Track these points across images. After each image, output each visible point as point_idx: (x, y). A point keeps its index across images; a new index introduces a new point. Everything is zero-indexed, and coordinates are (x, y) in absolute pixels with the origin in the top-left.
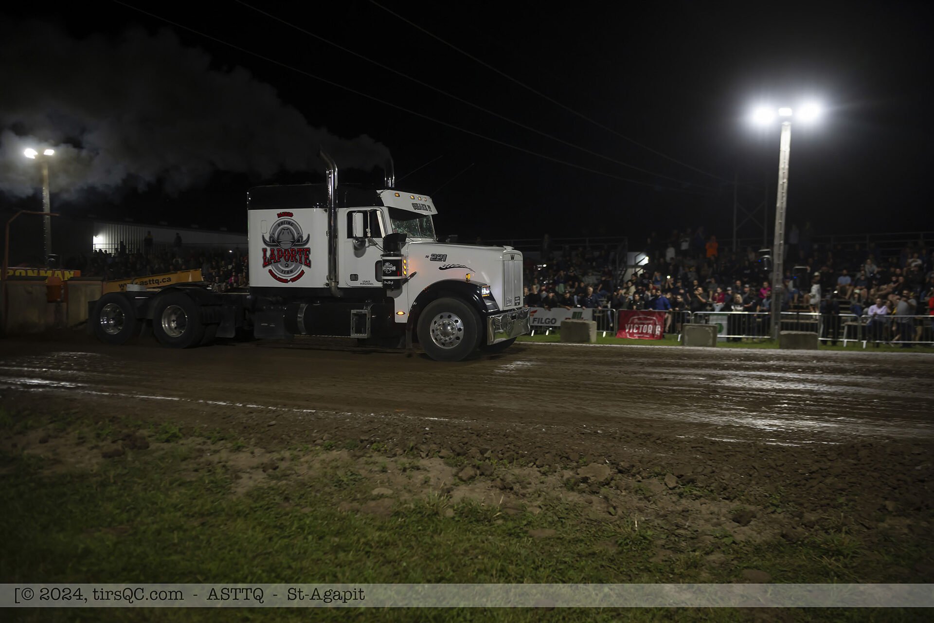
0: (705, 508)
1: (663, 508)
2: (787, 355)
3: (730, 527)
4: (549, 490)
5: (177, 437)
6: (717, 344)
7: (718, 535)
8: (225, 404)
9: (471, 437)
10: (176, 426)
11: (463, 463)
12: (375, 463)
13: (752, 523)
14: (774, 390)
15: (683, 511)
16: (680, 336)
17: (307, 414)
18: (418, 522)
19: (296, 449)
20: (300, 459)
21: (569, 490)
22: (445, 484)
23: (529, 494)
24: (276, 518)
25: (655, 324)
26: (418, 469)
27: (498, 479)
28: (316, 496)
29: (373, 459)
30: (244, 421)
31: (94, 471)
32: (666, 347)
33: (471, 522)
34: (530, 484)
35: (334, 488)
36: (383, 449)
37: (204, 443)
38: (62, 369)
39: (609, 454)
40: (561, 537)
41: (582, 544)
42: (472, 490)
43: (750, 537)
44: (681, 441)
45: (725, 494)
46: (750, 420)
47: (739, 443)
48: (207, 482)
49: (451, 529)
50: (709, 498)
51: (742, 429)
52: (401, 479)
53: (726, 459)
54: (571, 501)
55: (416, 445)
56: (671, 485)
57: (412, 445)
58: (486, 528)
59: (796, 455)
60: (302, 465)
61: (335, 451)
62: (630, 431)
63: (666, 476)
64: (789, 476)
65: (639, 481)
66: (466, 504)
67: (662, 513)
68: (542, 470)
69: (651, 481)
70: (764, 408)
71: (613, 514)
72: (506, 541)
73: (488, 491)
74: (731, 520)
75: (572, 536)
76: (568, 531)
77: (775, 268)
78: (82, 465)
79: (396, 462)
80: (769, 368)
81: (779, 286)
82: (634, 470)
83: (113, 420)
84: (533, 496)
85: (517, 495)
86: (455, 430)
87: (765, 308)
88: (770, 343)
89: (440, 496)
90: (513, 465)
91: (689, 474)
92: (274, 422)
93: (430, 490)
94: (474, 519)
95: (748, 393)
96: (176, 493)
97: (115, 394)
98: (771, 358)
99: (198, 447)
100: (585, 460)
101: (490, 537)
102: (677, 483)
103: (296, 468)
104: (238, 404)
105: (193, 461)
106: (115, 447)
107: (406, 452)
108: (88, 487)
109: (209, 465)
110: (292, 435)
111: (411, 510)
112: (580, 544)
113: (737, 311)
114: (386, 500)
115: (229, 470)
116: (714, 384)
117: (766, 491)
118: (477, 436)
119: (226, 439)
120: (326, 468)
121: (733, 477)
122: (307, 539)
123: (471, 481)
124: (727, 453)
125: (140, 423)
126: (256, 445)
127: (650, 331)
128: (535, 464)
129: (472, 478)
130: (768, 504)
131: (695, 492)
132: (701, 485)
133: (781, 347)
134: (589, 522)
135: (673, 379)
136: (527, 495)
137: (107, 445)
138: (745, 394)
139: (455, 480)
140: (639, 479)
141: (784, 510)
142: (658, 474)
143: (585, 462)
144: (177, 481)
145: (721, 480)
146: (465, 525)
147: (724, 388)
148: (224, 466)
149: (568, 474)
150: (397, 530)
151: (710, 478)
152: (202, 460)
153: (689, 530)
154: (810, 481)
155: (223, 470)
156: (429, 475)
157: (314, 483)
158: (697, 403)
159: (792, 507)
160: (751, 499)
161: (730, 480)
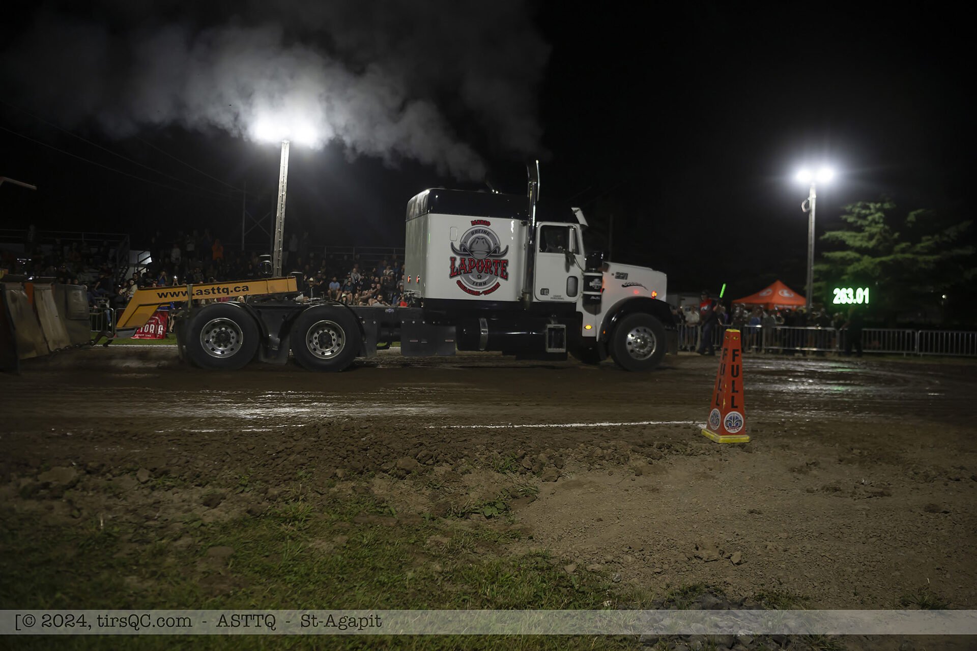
0: (175, 497)
1: (133, 503)
3: (200, 511)
7: (187, 520)
13: (221, 505)
15: (155, 503)
39: (77, 456)
43: (218, 518)
44: (159, 435)
45: (196, 481)
46: (235, 411)
50: (182, 487)
51: (224, 419)
53: (202, 448)
56: (144, 479)
59: (267, 439)
63: (139, 471)
65: (110, 480)
69: (122, 478)
70: (249, 399)
71: (77, 516)
74: (201, 505)
82: (104, 469)
91: (162, 467)
102: (150, 476)
117: (237, 474)
121: (207, 465)
124: (203, 443)
130: (238, 485)
131: (168, 483)
132: (175, 476)
140: (108, 478)
141: (252, 488)
142: (130, 471)
143: (47, 467)
145: (195, 469)
151: (185, 467)
153: (159, 521)
154: (276, 460)
158: (186, 398)
159: (258, 485)
160: (222, 483)
161: (204, 467)
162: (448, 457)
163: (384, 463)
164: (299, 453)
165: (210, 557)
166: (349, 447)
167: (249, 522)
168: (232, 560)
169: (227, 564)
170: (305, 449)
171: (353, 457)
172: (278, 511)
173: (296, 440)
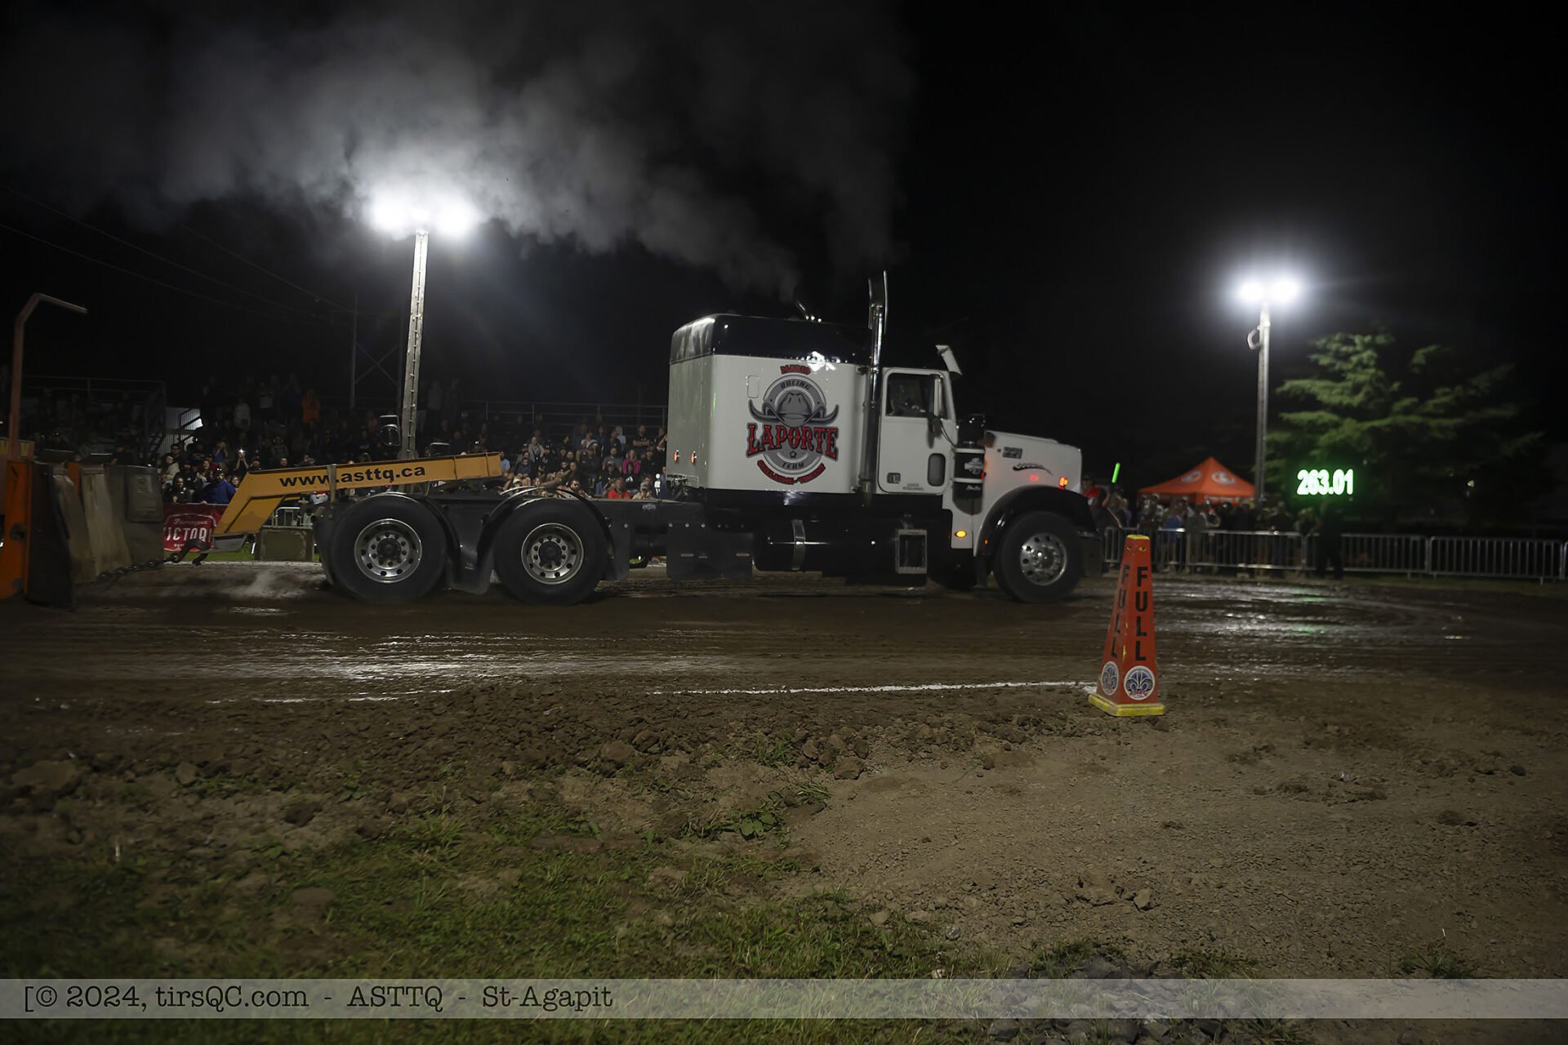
0: (239, 808)
1: (171, 818)
3: (279, 831)
7: (258, 846)
13: (315, 820)
15: (205, 818)
39: (78, 743)
43: (310, 841)
44: (214, 708)
45: (274, 783)
46: (338, 669)
47: (307, 703)
50: (251, 792)
51: (319, 682)
53: (283, 729)
56: (187, 780)
59: (389, 713)
63: (179, 767)
64: (375, 743)
65: (131, 781)
67: (168, 826)
69: (151, 778)
70: (362, 649)
71: (76, 841)
74: (282, 821)
82: (122, 764)
91: (218, 759)
100: (27, 757)
102: (197, 775)
117: (340, 770)
121: (291, 756)
124: (286, 720)
130: (342, 788)
131: (227, 786)
132: (239, 774)
140: (130, 778)
141: (365, 793)
142: (163, 766)
145: (271, 763)
151: (253, 760)
153: (212, 847)
154: (405, 747)
159: (376, 789)
160: (315, 785)
161: (287, 759)
162: (683, 741)
163: (579, 750)
164: (442, 736)
165: (295, 905)
166: (524, 726)
167: (360, 848)
168: (332, 909)
169: (324, 917)
170: (452, 729)
171: (530, 742)
172: (408, 829)
173: (437, 715)
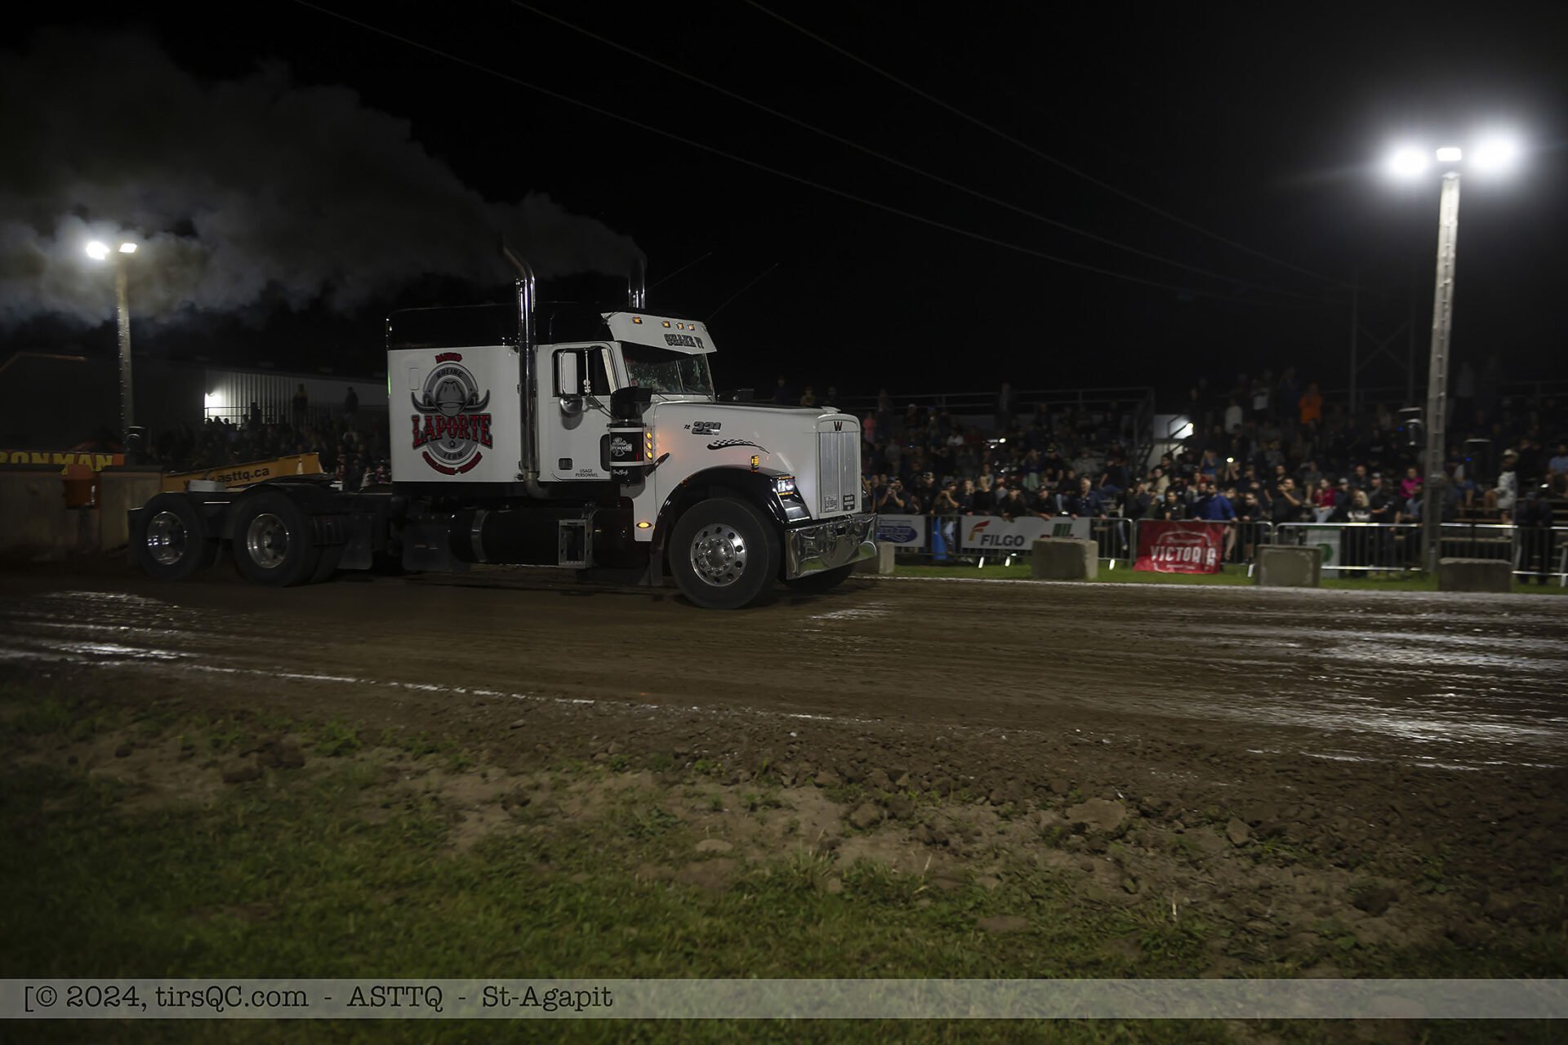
0: (1300, 882)
1: (1224, 881)
2: (1453, 603)
3: (1349, 917)
4: (1014, 846)
5: (353, 746)
6: (1321, 582)
7: (1326, 932)
8: (435, 688)
9: (872, 749)
10: (351, 728)
11: (858, 797)
12: (701, 795)
13: (1390, 911)
14: (1430, 666)
15: (1261, 888)
16: (1251, 567)
17: (581, 707)
18: (777, 901)
19: (562, 768)
20: (568, 786)
21: (1050, 846)
22: (826, 834)
23: (978, 853)
24: (527, 891)
25: (1205, 546)
26: (778, 806)
27: (922, 826)
28: (596, 852)
29: (697, 788)
30: (469, 720)
31: (210, 807)
32: (1227, 587)
33: (873, 903)
34: (979, 834)
35: (627, 839)
36: (715, 770)
37: (400, 757)
38: (153, 627)
39: (1124, 783)
40: (1037, 931)
41: (1076, 946)
42: (875, 846)
43: (1387, 936)
44: (1257, 759)
45: (1338, 857)
46: (1385, 722)
47: (1364, 763)
48: (405, 826)
49: (837, 914)
50: (1310, 864)
51: (1370, 738)
52: (747, 823)
53: (1342, 793)
54: (1054, 867)
55: (773, 763)
56: (1239, 839)
57: (765, 763)
58: (899, 914)
59: (1472, 787)
60: (572, 798)
61: (629, 773)
62: (1162, 741)
63: (1230, 823)
64: (1459, 825)
65: (1179, 832)
66: (864, 870)
67: (1222, 890)
68: (1002, 809)
69: (1200, 832)
70: (1410, 700)
71: (1132, 890)
72: (936, 937)
73: (903, 847)
74: (1350, 906)
75: (1056, 930)
76: (1050, 921)
77: (1430, 442)
78: (188, 796)
79: (738, 792)
80: (1419, 627)
81: (1437, 476)
82: (1170, 812)
83: (242, 716)
84: (985, 858)
85: (957, 855)
86: (843, 737)
87: (1410, 516)
88: (1421, 580)
89: (818, 856)
90: (948, 801)
91: (1271, 821)
92: (521, 722)
93: (800, 844)
94: (879, 897)
95: (1381, 673)
96: (351, 846)
97: (246, 671)
98: (1422, 607)
99: (391, 764)
100: (1079, 791)
101: (908, 930)
102: (1250, 835)
103: (561, 803)
104: (458, 690)
105: (380, 789)
106: (245, 763)
107: (756, 775)
108: (199, 833)
109: (409, 796)
110: (553, 744)
111: (766, 879)
112: (1071, 945)
113: (1359, 521)
114: (721, 861)
115: (442, 805)
116: (1316, 655)
117: (1417, 852)
118: (884, 747)
119: (438, 751)
120: (613, 803)
121: (1354, 826)
122: (582, 930)
123: (872, 829)
124: (1343, 783)
125: (288, 722)
126: (491, 761)
127: (1196, 559)
128: (988, 799)
129: (874, 824)
130: (1421, 877)
131: (1283, 853)
132: (1295, 841)
133: (1440, 589)
134: (1088, 905)
135: (1241, 647)
136: (975, 855)
137: (232, 761)
138: (1374, 674)
139: (844, 825)
140: (1179, 828)
141: (1451, 888)
142: (1213, 820)
143: (1079, 797)
144: (352, 824)
145: (1332, 832)
146: (862, 907)
147: (1335, 662)
148: (435, 799)
149: (1048, 817)
150: (741, 914)
151: (1312, 825)
152: (397, 787)
153: (1272, 923)
155: (434, 806)
156: (797, 817)
157: (592, 831)
158: (1286, 689)
160: (1387, 867)
161: (1349, 831)
